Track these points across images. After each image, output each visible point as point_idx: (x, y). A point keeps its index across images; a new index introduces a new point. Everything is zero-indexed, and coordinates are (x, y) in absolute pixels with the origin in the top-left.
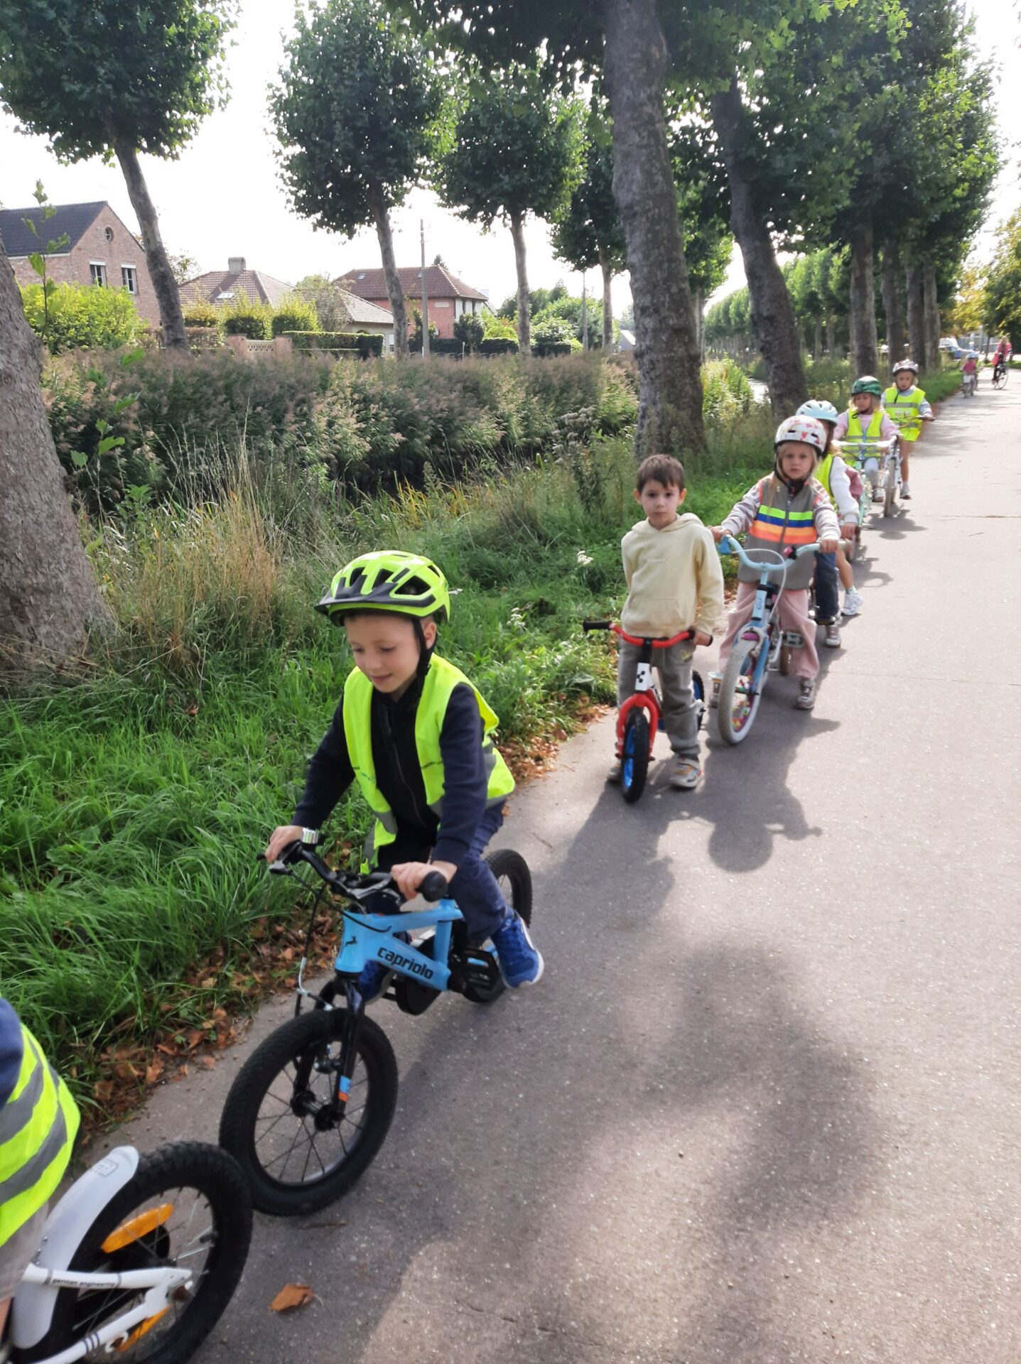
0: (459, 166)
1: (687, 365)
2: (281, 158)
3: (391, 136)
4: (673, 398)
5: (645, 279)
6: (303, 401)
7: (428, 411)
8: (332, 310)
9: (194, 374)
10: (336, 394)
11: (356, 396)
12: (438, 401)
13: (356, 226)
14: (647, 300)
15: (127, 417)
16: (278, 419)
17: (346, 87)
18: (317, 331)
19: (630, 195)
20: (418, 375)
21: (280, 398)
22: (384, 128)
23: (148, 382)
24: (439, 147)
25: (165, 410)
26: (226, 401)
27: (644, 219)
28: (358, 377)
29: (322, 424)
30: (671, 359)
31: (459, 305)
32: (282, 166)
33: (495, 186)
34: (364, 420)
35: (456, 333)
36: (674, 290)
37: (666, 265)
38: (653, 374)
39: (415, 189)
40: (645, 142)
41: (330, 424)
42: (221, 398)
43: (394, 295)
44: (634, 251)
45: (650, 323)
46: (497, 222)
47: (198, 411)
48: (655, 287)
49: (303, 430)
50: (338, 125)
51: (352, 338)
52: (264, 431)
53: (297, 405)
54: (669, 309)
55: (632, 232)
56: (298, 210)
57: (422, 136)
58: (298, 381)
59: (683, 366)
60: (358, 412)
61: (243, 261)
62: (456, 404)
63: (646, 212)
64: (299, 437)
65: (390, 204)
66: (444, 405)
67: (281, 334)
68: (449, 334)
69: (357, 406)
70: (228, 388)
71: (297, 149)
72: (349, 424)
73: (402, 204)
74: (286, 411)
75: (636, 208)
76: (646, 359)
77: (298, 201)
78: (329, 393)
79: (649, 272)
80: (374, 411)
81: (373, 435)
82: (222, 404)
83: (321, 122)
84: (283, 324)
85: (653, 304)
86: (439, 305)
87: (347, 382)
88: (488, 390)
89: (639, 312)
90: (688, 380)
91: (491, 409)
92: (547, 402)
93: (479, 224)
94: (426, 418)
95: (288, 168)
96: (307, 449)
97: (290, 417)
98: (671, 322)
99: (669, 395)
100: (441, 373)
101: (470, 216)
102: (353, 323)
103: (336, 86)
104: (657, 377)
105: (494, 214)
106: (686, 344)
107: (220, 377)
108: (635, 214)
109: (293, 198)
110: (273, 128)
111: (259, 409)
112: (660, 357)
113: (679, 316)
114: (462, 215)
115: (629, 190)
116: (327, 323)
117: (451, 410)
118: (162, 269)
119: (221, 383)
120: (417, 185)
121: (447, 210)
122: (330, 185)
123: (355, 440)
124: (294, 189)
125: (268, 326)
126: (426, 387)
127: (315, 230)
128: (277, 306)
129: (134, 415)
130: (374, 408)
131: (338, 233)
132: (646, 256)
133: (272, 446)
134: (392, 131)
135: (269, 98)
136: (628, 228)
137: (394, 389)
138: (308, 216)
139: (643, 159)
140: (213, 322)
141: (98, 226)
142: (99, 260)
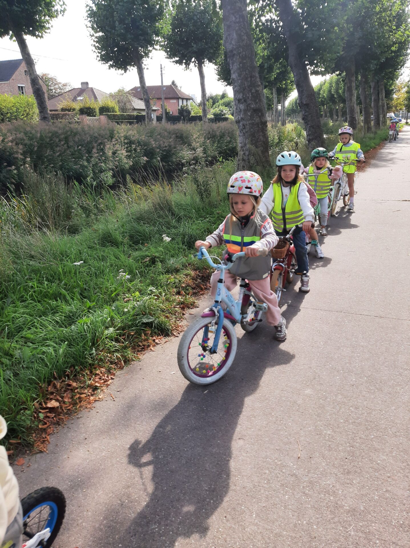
0: (174, 40)
1: (260, 126)
2: (93, 38)
3: (141, 27)
4: (254, 142)
5: (239, 86)
6: (101, 144)
7: (159, 147)
8: (125, 104)
9: (50, 132)
10: (117, 140)
11: (126, 141)
12: (164, 142)
13: (128, 67)
14: (240, 96)
15: (17, 152)
16: (89, 152)
17: (120, 5)
18: (118, 113)
19: (232, 46)
20: (156, 131)
21: (90, 142)
22: (138, 24)
23: (29, 136)
24: (163, 31)
25: (36, 149)
26: (65, 144)
27: (238, 57)
28: (128, 132)
29: (110, 154)
30: (253, 124)
31: (180, 101)
32: (94, 41)
33: (190, 49)
34: (130, 151)
35: (179, 113)
36: (253, 91)
37: (249, 79)
38: (244, 131)
39: (154, 50)
40: (238, 20)
41: (114, 153)
42: (62, 143)
43: (145, 97)
44: (234, 73)
45: (242, 107)
46: (192, 65)
47: (52, 149)
48: (244, 90)
49: (101, 156)
50: (117, 23)
51: (133, 115)
52: (83, 157)
53: (98, 146)
54: (251, 100)
55: (233, 64)
56: (102, 61)
57: (155, 27)
58: (99, 135)
59: (258, 126)
60: (127, 148)
61: (87, 83)
62: (172, 144)
63: (239, 53)
64: (99, 160)
65: (142, 57)
66: (166, 144)
67: (103, 115)
68: (176, 114)
69: (126, 146)
70: (66, 139)
71: (101, 34)
72: (123, 153)
73: (148, 57)
74: (93, 148)
75: (235, 52)
76: (241, 124)
77: (102, 56)
78: (114, 140)
79: (241, 82)
80: (134, 148)
81: (134, 158)
82: (63, 145)
83: (110, 22)
84: (104, 110)
85: (243, 98)
86: (172, 101)
87: (122, 135)
88: (187, 138)
89: (237, 102)
90: (261, 134)
91: (188, 146)
92: (214, 142)
93: (184, 66)
94: (158, 150)
95: (97, 42)
96: (103, 164)
97: (95, 150)
98: (252, 106)
99: (252, 141)
100: (166, 131)
101: (180, 62)
102: (135, 109)
103: (116, 6)
104: (246, 132)
105: (190, 61)
106: (260, 117)
107: (62, 134)
108: (234, 55)
109: (99, 55)
110: (89, 25)
111: (80, 147)
112: (248, 123)
113: (256, 103)
114: (177, 62)
115: (231, 43)
116: (123, 109)
117: (170, 146)
118: (37, 87)
119: (63, 136)
120: (154, 48)
121: (170, 60)
122: (116, 49)
123: (125, 161)
124: (100, 51)
125: (97, 110)
126: (159, 137)
127: (109, 69)
128: (101, 102)
129: (21, 151)
130: (134, 146)
131: (120, 70)
132: (240, 75)
133: (86, 164)
134: (142, 25)
135: (87, 11)
136: (231, 62)
137: (143, 138)
138: (107, 63)
139: (237, 28)
140: (74, 110)
141: (21, 70)
142: (22, 84)
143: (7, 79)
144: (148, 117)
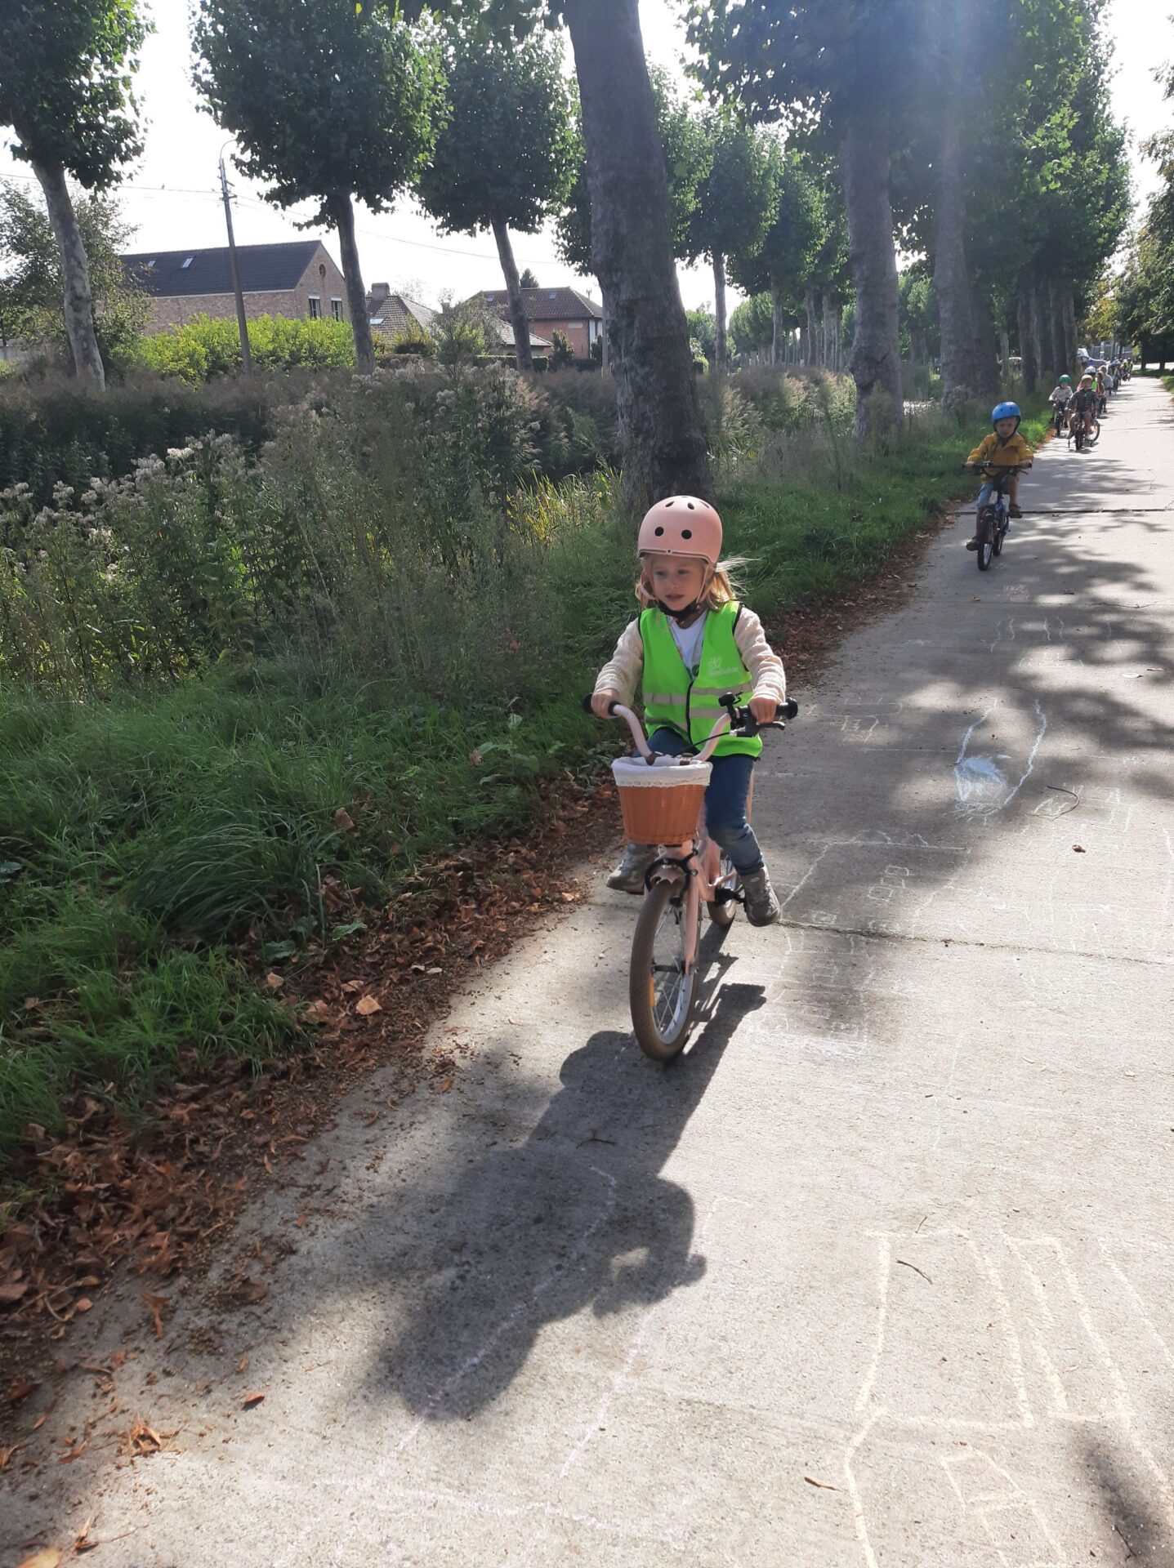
31: (592, 325)
61: (386, 286)
68: (583, 355)
86: (572, 326)
102: (505, 346)
141: (314, 264)
142: (315, 294)
143: (292, 286)
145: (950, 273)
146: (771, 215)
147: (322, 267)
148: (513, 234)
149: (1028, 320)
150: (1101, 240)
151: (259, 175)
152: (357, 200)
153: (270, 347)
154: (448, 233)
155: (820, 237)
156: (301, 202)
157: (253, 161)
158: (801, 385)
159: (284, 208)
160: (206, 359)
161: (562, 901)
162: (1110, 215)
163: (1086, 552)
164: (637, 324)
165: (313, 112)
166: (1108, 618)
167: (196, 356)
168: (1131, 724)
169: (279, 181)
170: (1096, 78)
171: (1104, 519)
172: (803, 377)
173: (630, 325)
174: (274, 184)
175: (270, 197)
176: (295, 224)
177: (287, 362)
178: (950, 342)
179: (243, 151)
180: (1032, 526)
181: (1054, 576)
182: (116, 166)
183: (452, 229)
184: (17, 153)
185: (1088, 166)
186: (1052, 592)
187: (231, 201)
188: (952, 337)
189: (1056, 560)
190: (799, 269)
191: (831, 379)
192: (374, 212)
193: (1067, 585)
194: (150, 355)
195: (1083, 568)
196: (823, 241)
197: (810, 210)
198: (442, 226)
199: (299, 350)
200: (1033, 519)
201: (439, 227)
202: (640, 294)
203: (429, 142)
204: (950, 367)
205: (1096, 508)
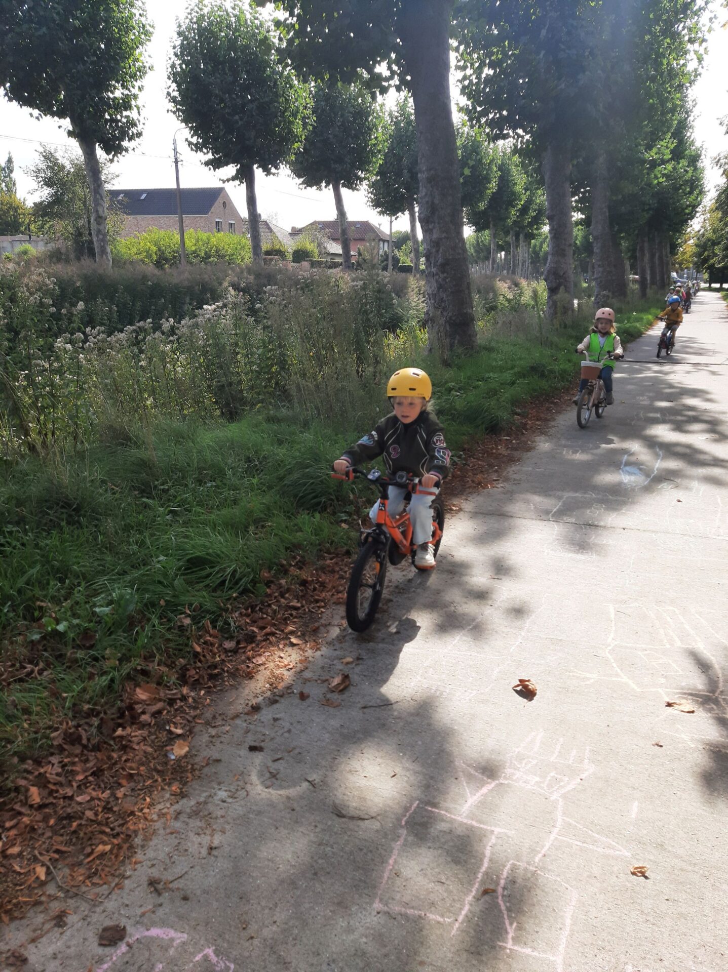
31: (381, 243)
51: (337, 261)
77: (373, 201)
84: (300, 254)
102: (329, 254)
116: (320, 254)
125: (291, 255)
141: (220, 201)
142: (220, 218)
143: (206, 213)
144: (416, 268)
145: (600, 227)
146: (493, 186)
147: (224, 203)
148: (344, 191)
149: (643, 255)
150: (687, 211)
151: (201, 150)
152: (257, 168)
153: (193, 248)
154: (305, 188)
155: (521, 200)
156: (225, 167)
157: (198, 143)
158: (506, 285)
159: (215, 170)
160: (156, 254)
161: (451, 510)
162: (693, 197)
163: (679, 383)
164: (441, 251)
165: (237, 117)
166: (691, 413)
167: (150, 252)
168: (702, 457)
169: (213, 155)
170: (686, 119)
171: (688, 368)
172: (508, 281)
173: (438, 251)
174: (210, 156)
175: (207, 164)
176: (220, 180)
177: (203, 258)
178: (599, 266)
179: (192, 136)
180: (649, 369)
181: (662, 394)
182: (125, 144)
183: (308, 186)
184: (70, 134)
185: (681, 168)
186: (662, 400)
187: (179, 163)
188: (600, 263)
189: (663, 386)
190: (508, 218)
191: (524, 283)
192: (267, 175)
193: (669, 398)
194: (124, 250)
195: (678, 390)
196: (522, 202)
197: (515, 184)
198: (303, 183)
199: (210, 251)
200: (650, 365)
201: (300, 184)
202: (444, 235)
203: (301, 137)
204: (599, 280)
205: (683, 362)
